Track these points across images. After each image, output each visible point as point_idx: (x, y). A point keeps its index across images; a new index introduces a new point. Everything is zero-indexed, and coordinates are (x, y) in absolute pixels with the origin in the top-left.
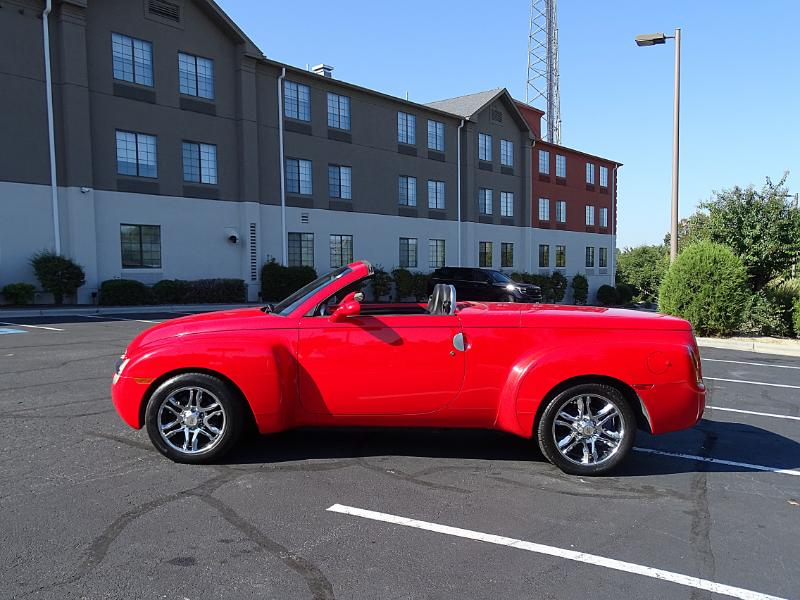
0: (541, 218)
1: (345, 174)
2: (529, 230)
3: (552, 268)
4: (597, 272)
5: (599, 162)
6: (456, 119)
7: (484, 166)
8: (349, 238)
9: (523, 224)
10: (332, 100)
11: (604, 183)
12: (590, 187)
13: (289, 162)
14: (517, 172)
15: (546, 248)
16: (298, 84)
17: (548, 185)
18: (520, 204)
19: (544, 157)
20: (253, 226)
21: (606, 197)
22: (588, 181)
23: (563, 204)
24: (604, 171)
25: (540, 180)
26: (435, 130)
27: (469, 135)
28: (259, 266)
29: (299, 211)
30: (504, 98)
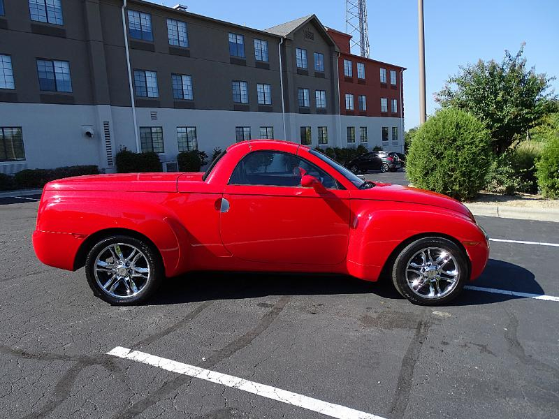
0: (347, 108)
1: (186, 81)
2: (339, 116)
3: (357, 143)
4: (391, 144)
5: (389, 67)
6: (277, 38)
7: (301, 72)
8: (193, 129)
9: (334, 113)
10: (171, 25)
11: (393, 82)
12: (383, 85)
13: (136, 73)
14: (327, 75)
15: (352, 129)
16: (140, 12)
17: (351, 84)
18: (331, 99)
19: (347, 65)
20: (106, 124)
21: (395, 92)
22: (382, 81)
23: (364, 97)
24: (393, 74)
25: (346, 81)
26: (260, 46)
27: (288, 50)
28: (114, 153)
29: (148, 111)
30: (313, 22)
